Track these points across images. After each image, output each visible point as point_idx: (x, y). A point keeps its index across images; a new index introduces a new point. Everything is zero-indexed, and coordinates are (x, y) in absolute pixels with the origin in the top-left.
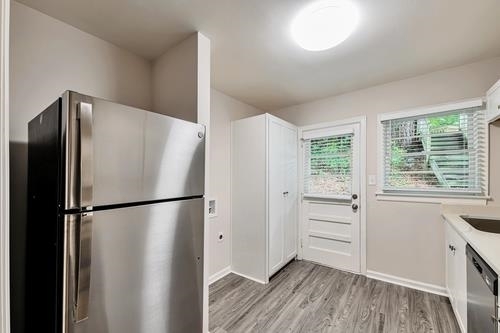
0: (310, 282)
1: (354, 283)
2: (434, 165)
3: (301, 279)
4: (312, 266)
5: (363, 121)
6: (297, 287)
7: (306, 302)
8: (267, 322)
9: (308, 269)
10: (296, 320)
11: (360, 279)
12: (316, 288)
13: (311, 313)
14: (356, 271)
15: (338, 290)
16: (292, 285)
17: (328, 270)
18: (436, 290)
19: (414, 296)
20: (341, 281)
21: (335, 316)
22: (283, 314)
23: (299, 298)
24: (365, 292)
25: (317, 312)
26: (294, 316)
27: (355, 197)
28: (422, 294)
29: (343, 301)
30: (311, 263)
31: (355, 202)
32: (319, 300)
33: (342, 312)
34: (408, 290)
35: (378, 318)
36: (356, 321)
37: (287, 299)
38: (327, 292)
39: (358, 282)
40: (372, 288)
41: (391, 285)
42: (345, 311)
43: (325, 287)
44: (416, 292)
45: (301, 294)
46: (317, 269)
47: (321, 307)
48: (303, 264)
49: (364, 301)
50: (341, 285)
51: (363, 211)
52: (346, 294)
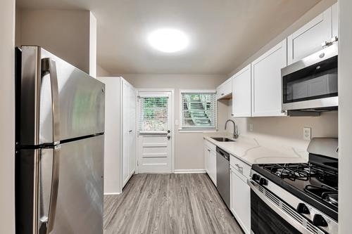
0: (148, 184)
1: (170, 178)
2: (192, 116)
3: (142, 184)
4: (145, 176)
5: (173, 91)
6: (142, 189)
7: (150, 195)
8: (132, 213)
9: (144, 178)
10: (149, 205)
11: (172, 175)
12: (153, 186)
13: (155, 199)
14: (169, 172)
15: (164, 183)
16: (138, 189)
17: (155, 176)
18: (200, 171)
19: (195, 176)
20: (165, 179)
21: (167, 195)
22: (140, 205)
23: (145, 194)
24: (176, 180)
25: (158, 197)
26: (146, 203)
27: (169, 132)
28: (197, 174)
29: (168, 187)
30: (144, 174)
31: (169, 134)
32: (156, 192)
33: (170, 192)
34: (192, 174)
35: (185, 189)
36: (177, 194)
37: (138, 197)
38: (159, 185)
39: (172, 177)
40: (178, 178)
41: (185, 174)
43: (157, 184)
44: (195, 174)
45: (145, 192)
46: (148, 176)
47: (159, 194)
48: (140, 175)
49: (177, 185)
50: (165, 181)
51: (173, 139)
52: (168, 184)
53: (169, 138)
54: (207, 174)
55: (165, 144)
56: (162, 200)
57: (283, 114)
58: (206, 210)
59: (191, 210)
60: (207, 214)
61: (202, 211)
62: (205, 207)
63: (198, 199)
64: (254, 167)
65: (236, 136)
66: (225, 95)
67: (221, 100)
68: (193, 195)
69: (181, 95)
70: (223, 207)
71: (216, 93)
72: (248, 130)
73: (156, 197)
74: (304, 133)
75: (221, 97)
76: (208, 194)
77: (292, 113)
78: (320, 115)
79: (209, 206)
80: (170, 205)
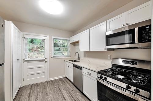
0: (33, 91)
1: (47, 84)
3: (29, 92)
4: (30, 86)
5: (48, 37)
6: (29, 95)
7: (37, 98)
9: (29, 88)
11: (48, 82)
12: (37, 92)
13: (41, 99)
15: (45, 88)
16: (27, 96)
17: (37, 85)
18: (63, 77)
19: (61, 79)
20: (44, 85)
21: (49, 94)
24: (51, 84)
25: (43, 97)
29: (48, 89)
31: (46, 60)
32: (41, 95)
33: (49, 92)
35: (58, 88)
36: (54, 92)
38: (41, 90)
39: (48, 83)
40: (52, 82)
41: (56, 80)
42: (50, 92)
43: (40, 89)
44: (60, 79)
45: (33, 97)
47: (43, 95)
48: (25, 87)
49: (53, 87)
50: (44, 86)
51: (48, 62)
52: (47, 88)
53: (46, 62)
54: (66, 77)
55: (43, 65)
56: (46, 99)
57: (105, 50)
58: (71, 95)
59: (65, 98)
60: (73, 98)
61: (70, 97)
62: (70, 94)
63: (66, 91)
64: (99, 72)
65: (79, 59)
66: (75, 41)
67: (72, 43)
68: (63, 90)
69: (53, 39)
70: (78, 91)
71: (70, 40)
72: (85, 56)
73: (41, 98)
74: (108, 57)
75: (73, 42)
76: (70, 87)
77: (109, 50)
78: (114, 51)
79: (72, 93)
80: (52, 100)
